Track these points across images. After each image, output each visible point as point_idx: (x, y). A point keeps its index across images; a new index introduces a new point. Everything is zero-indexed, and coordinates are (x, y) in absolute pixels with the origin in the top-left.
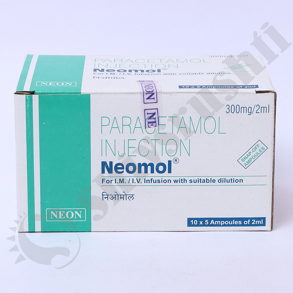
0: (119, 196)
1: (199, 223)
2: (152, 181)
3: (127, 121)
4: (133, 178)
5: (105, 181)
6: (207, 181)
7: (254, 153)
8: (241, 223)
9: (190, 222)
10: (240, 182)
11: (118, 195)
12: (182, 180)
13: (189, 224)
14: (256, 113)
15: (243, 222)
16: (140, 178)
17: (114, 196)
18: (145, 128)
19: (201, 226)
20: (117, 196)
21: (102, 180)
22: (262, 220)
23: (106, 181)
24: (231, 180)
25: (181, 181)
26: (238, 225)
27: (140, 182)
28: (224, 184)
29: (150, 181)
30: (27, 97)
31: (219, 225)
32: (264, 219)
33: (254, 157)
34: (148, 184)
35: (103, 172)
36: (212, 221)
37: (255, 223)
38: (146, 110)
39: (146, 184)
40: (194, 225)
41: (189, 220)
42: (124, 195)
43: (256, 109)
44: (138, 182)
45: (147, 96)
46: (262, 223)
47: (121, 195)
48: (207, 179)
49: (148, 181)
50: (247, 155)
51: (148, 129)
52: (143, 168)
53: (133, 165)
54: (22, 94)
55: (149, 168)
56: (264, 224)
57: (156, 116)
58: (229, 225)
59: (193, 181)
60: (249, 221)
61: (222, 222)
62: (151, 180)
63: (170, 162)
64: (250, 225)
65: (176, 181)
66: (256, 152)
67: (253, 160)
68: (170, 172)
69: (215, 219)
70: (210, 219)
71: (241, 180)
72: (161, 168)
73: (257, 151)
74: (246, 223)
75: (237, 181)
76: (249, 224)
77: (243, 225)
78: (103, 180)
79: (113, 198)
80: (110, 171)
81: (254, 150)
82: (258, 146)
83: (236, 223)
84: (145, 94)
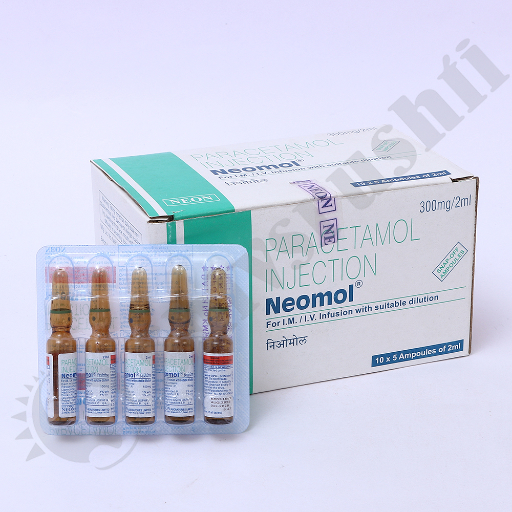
0: (289, 342)
1: (385, 360)
2: (330, 315)
3: (297, 241)
4: (305, 315)
6: (396, 304)
7: (452, 260)
8: (435, 352)
9: (376, 361)
10: (435, 300)
11: (287, 340)
12: (366, 308)
13: (374, 364)
14: (456, 207)
15: (438, 350)
16: (314, 313)
17: (282, 343)
18: (320, 246)
19: (389, 363)
20: (285, 342)
21: (267, 324)
22: (460, 343)
23: (271, 324)
24: (425, 298)
25: (364, 309)
26: (432, 355)
27: (314, 319)
28: (416, 305)
29: (327, 315)
30: (169, 226)
31: (410, 359)
32: (462, 341)
33: (451, 265)
34: (325, 319)
35: (268, 313)
36: (402, 354)
37: (451, 348)
38: (322, 222)
39: (322, 320)
40: (380, 364)
41: (374, 358)
42: (294, 339)
43: (456, 202)
44: (312, 320)
45: (322, 203)
46: (459, 348)
47: (290, 340)
48: (396, 301)
49: (324, 316)
50: (444, 263)
51: (324, 247)
52: (318, 299)
53: (306, 297)
54: (161, 221)
55: (326, 298)
56: (461, 349)
57: (334, 229)
58: (421, 357)
59: (379, 307)
60: (444, 348)
61: (413, 354)
62: (328, 314)
63: (351, 287)
64: (446, 352)
65: (358, 311)
66: (454, 258)
67: (451, 269)
68: (351, 300)
69: (405, 352)
70: (398, 353)
71: (436, 297)
72: (340, 297)
73: (456, 256)
74: (441, 350)
75: (431, 299)
76: (444, 351)
77: (438, 354)
78: (269, 323)
79: (281, 345)
80: (277, 311)
81: (452, 256)
82: (457, 250)
83: (429, 352)
84: (320, 201)
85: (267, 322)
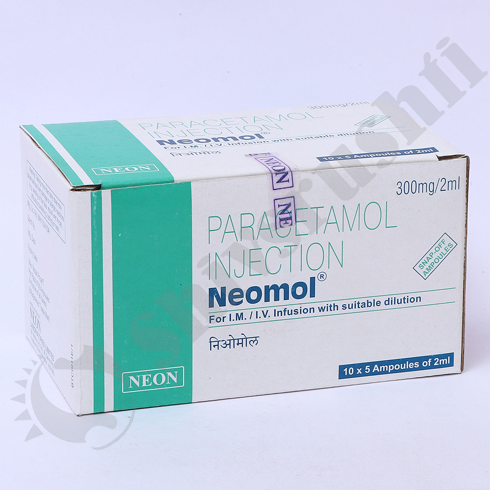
0: (236, 341)
1: (356, 371)
2: (286, 312)
3: (247, 221)
4: (257, 310)
5: (213, 319)
6: (368, 304)
8: (418, 365)
9: (344, 372)
10: (417, 302)
11: (234, 340)
12: (331, 306)
13: (342, 375)
14: (441, 190)
15: (422, 363)
16: (267, 309)
17: (228, 342)
18: (275, 228)
19: (360, 375)
20: (232, 341)
21: (210, 318)
22: (449, 357)
23: (215, 319)
24: (404, 299)
25: (329, 308)
26: (414, 369)
27: (267, 316)
28: (393, 306)
29: (283, 312)
30: (94, 195)
31: (386, 372)
32: (451, 355)
33: (436, 261)
34: (280, 317)
35: (211, 305)
36: (376, 366)
37: (439, 363)
38: (276, 199)
39: (277, 318)
40: (349, 376)
41: (342, 368)
42: (242, 339)
43: (441, 184)
44: (265, 317)
45: (277, 178)
46: (449, 363)
47: (238, 339)
48: (368, 301)
49: (280, 313)
50: (427, 258)
51: (280, 230)
52: (272, 292)
53: (257, 289)
54: (84, 190)
55: (282, 291)
56: (451, 364)
58: (400, 371)
59: (347, 306)
60: (430, 361)
61: (390, 366)
62: (285, 311)
63: (313, 280)
64: (432, 367)
65: (321, 309)
66: (440, 252)
67: (436, 265)
68: (312, 295)
69: (380, 363)
70: (372, 364)
71: (419, 299)
72: (300, 290)
73: (442, 250)
74: (425, 364)
75: (412, 300)
76: (429, 365)
77: (421, 368)
78: (212, 318)
79: (227, 345)
80: (222, 303)
81: (437, 249)
82: (443, 243)
83: (411, 365)
84: (274, 175)
85: (210, 317)
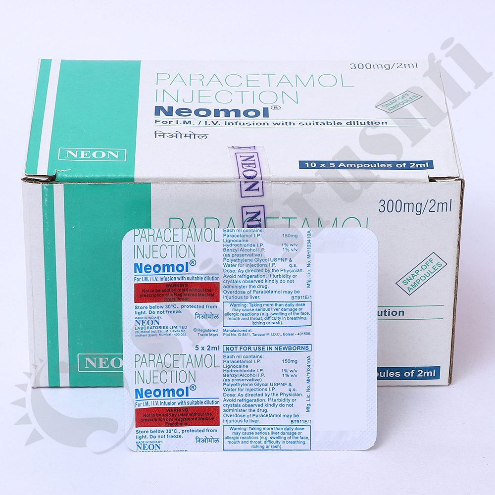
7: (425, 272)
8: (400, 375)
10: (399, 315)
14: (430, 211)
15: (404, 373)
22: (434, 370)
24: (385, 311)
26: (395, 378)
32: (438, 369)
33: (423, 278)
37: (423, 374)
38: (244, 207)
43: (430, 205)
46: (434, 375)
50: (412, 275)
56: (437, 377)
60: (412, 372)
64: (415, 378)
66: (427, 270)
67: (421, 282)
73: (430, 268)
74: (407, 374)
75: (394, 313)
76: (412, 376)
77: (402, 378)
81: (424, 267)
82: (431, 261)
